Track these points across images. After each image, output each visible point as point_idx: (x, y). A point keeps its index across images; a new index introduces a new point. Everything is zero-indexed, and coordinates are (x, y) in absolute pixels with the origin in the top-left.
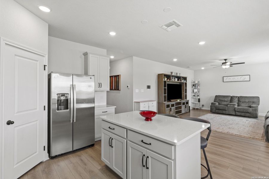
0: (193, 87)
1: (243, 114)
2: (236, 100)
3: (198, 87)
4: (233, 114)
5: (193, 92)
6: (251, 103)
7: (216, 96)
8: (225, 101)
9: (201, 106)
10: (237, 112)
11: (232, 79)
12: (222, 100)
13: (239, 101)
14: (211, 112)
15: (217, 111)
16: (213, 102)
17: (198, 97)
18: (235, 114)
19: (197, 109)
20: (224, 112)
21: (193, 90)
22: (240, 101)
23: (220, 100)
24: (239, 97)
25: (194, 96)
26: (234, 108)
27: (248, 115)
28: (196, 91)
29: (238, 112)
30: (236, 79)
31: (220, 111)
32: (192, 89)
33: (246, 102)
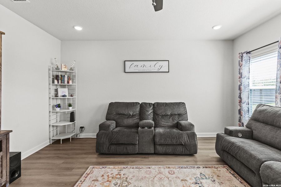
0: (56, 82)
1: (170, 149)
2: (150, 111)
3: (68, 82)
4: (149, 152)
5: (56, 95)
6: (177, 116)
7: (111, 105)
8: (129, 116)
9: (77, 130)
10: (158, 147)
11: (140, 67)
12: (124, 114)
13: (155, 113)
14: (97, 152)
15: (113, 147)
16: (103, 120)
17: (71, 108)
18: (153, 152)
19: (66, 141)
20: (130, 149)
21: (56, 90)
22: (157, 114)
23: (119, 114)
24: (154, 105)
25: (59, 106)
26: (151, 137)
27: (180, 149)
28: (62, 91)
29: (160, 145)
30: (149, 66)
31: (120, 149)
32: (55, 87)
33: (168, 115)
